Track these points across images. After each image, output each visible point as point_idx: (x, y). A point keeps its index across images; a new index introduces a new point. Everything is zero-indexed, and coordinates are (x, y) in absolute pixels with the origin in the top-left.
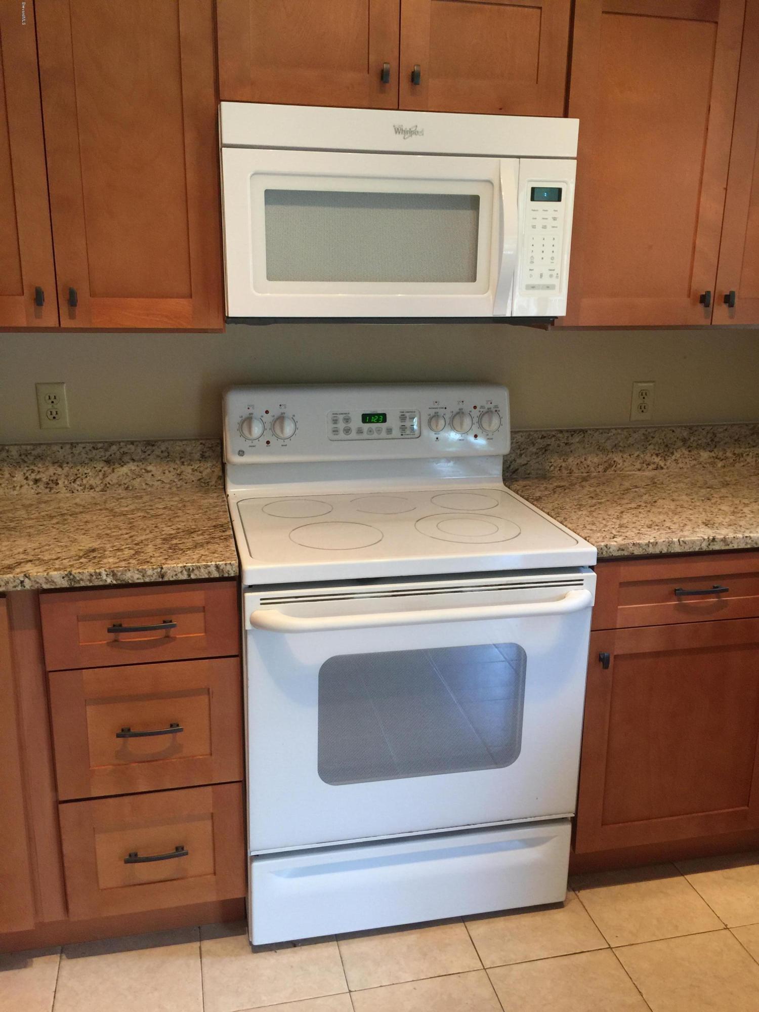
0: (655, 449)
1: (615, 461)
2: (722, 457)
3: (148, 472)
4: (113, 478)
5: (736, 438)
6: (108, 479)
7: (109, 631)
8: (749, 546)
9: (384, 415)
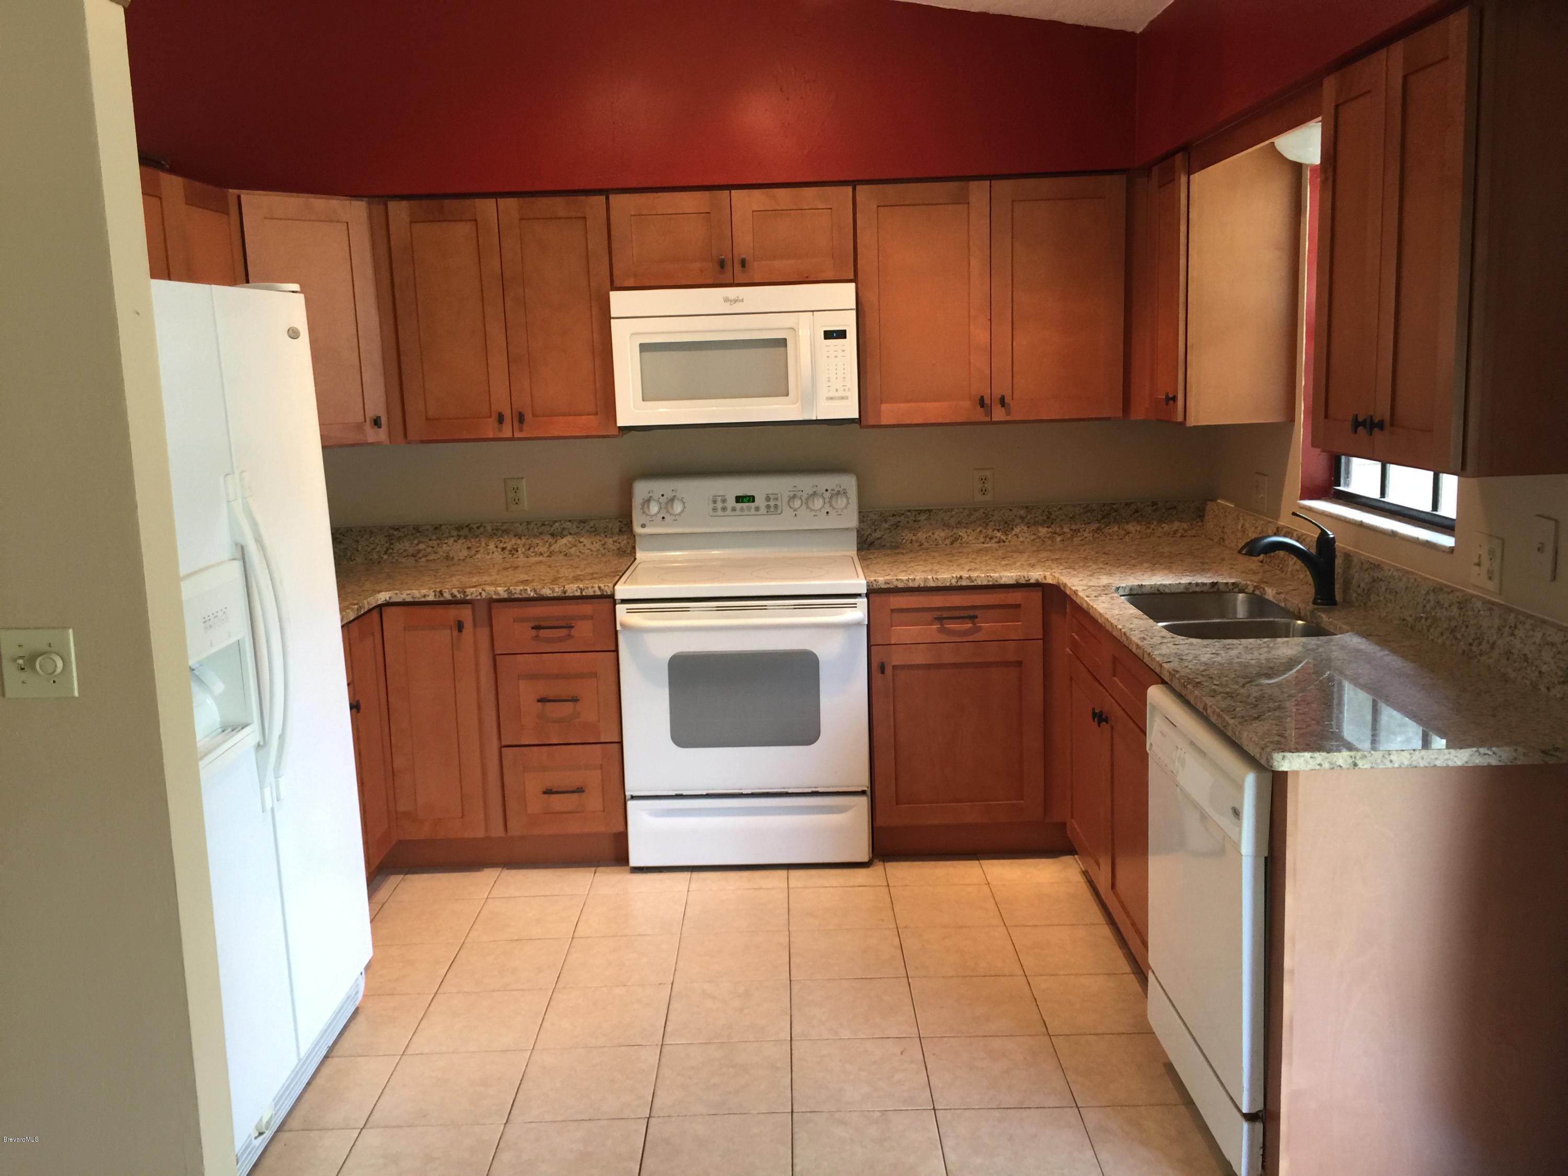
0: (995, 525)
1: (960, 536)
2: (1060, 533)
3: (581, 542)
4: (556, 547)
5: (1071, 515)
6: (552, 548)
7: (533, 628)
8: (991, 583)
9: (753, 497)
